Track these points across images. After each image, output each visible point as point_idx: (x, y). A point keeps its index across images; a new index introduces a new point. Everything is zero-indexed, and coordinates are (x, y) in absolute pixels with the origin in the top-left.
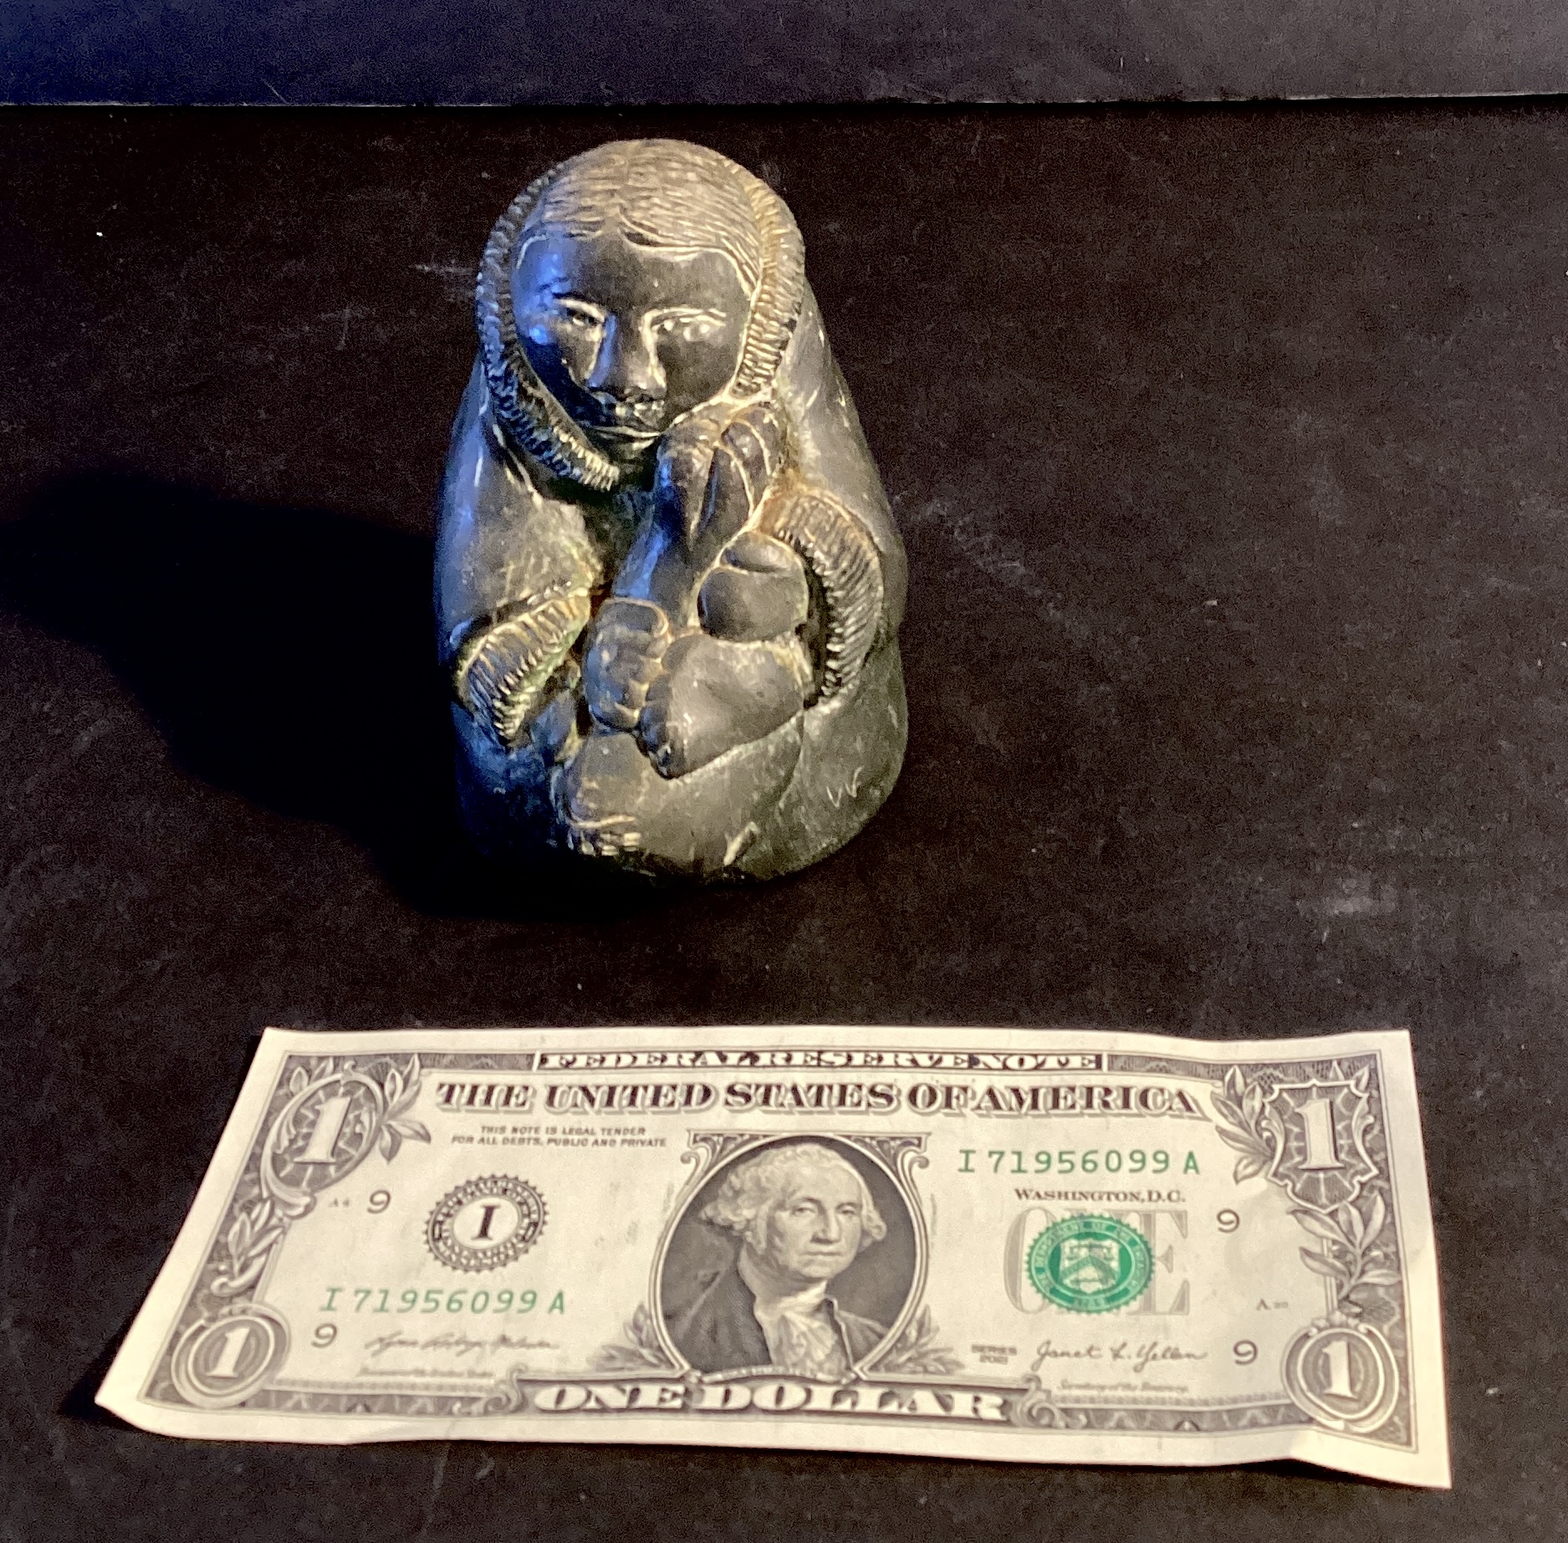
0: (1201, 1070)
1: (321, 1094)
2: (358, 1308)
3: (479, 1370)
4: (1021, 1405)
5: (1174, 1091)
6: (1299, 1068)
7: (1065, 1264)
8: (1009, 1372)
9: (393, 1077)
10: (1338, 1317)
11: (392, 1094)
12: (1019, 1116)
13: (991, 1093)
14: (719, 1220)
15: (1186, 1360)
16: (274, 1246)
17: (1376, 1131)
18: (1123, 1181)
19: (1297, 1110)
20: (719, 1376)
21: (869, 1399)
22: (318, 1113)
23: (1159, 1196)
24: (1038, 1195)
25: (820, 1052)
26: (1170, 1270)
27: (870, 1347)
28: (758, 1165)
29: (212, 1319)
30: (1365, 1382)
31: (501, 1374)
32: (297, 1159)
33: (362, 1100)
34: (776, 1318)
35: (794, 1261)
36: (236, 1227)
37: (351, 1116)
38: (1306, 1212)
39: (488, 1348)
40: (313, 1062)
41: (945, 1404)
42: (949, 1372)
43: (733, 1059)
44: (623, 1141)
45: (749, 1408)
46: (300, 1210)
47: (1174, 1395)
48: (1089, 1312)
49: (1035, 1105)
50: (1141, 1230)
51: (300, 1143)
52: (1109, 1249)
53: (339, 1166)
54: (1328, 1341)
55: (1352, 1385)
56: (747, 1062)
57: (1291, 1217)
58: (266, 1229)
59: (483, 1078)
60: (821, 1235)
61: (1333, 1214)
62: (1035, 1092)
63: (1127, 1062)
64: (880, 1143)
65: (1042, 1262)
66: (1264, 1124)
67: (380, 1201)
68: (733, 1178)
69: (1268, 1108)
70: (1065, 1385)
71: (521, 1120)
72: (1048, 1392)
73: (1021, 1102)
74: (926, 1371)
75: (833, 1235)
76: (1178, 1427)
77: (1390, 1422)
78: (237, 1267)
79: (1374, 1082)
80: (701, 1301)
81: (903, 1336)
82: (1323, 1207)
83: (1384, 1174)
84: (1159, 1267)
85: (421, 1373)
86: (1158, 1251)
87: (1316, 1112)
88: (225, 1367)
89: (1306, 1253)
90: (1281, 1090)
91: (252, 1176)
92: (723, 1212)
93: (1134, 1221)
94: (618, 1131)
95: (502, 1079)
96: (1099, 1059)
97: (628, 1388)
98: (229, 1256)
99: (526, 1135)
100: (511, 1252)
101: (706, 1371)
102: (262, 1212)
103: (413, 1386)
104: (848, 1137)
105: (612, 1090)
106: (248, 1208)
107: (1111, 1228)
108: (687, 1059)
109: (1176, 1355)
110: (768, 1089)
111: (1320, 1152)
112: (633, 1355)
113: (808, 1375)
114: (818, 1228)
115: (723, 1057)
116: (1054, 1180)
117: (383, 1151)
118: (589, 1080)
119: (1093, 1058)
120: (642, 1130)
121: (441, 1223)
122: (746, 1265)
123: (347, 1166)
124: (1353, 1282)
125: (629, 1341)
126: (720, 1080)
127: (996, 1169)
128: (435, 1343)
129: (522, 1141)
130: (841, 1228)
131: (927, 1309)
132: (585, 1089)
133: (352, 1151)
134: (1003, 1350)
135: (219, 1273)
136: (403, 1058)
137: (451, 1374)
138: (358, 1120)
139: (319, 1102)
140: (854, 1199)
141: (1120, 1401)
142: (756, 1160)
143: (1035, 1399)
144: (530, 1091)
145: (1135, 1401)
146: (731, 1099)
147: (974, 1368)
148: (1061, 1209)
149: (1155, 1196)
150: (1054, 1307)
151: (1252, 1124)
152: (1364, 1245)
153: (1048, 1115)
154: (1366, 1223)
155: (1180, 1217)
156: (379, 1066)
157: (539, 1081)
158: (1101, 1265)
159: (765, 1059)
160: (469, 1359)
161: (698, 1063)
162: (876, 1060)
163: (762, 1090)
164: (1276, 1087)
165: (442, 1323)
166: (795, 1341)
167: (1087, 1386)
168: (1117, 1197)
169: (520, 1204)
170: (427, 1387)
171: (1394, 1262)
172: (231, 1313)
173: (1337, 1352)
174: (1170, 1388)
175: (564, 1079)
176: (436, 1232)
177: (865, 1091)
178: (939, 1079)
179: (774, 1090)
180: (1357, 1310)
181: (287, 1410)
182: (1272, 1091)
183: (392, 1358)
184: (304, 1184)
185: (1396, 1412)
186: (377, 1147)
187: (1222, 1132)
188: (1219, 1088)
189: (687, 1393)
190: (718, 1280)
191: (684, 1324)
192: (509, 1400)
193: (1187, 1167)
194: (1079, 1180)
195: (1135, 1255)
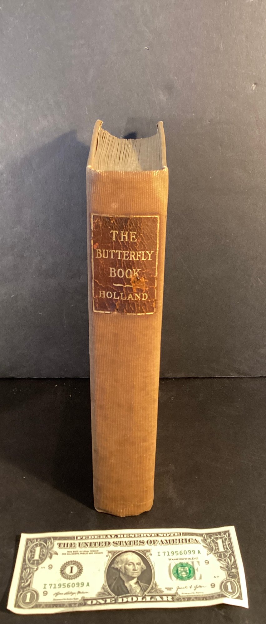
0: (198, 535)
1: (35, 546)
2: (50, 588)
3: (76, 598)
4: (175, 598)
5: (194, 539)
6: (216, 534)
7: (179, 572)
8: (172, 592)
9: (48, 542)
10: (228, 578)
11: (49, 545)
12: (167, 545)
13: (162, 541)
14: (115, 567)
15: (203, 588)
16: (32, 577)
17: (230, 544)
18: (188, 556)
19: (216, 541)
20: (120, 596)
21: (148, 598)
22: (35, 550)
23: (194, 558)
24: (173, 560)
25: (129, 535)
26: (198, 572)
27: (147, 589)
28: (121, 557)
29: (23, 591)
30: (234, 590)
31: (80, 598)
32: (33, 559)
33: (43, 547)
34: (129, 585)
35: (130, 574)
36: (24, 574)
37: (42, 550)
38: (220, 560)
39: (77, 594)
40: (32, 540)
41: (162, 598)
42: (162, 593)
43: (113, 536)
44: (95, 553)
45: (127, 602)
46: (35, 570)
47: (202, 594)
48: (185, 580)
49: (170, 543)
50: (192, 565)
51: (33, 556)
52: (187, 569)
53: (41, 560)
54: (227, 582)
55: (232, 589)
56: (116, 537)
57: (218, 561)
58: (30, 574)
59: (66, 542)
60: (134, 569)
61: (225, 560)
62: (170, 540)
63: (185, 534)
64: (143, 551)
65: (175, 572)
66: (211, 544)
67: (51, 567)
68: (116, 559)
69: (211, 542)
70: (182, 594)
71: (75, 550)
72: (180, 595)
73: (167, 542)
74: (157, 593)
75: (136, 569)
76: (203, 600)
77: (239, 596)
78: (25, 581)
79: (229, 536)
80: (114, 582)
81: (152, 587)
82: (223, 559)
83: (233, 552)
84: (196, 571)
85: (65, 599)
86: (195, 569)
87: (220, 542)
88: (28, 600)
89: (221, 567)
90: (213, 538)
91: (24, 563)
92: (116, 566)
93: (191, 563)
94: (93, 551)
95: (70, 542)
96: (180, 534)
97: (104, 600)
98: (23, 579)
99: (76, 553)
100: (77, 575)
101: (118, 595)
102: (28, 570)
103: (64, 602)
104: (137, 550)
105: (91, 543)
106: (25, 569)
107: (186, 565)
108: (104, 537)
109: (201, 587)
110: (121, 542)
111: (221, 549)
112: (104, 594)
113: (137, 595)
114: (134, 568)
115: (111, 536)
116: (175, 557)
117: (49, 557)
118: (86, 541)
119: (179, 534)
120: (98, 551)
121: (63, 571)
122: (121, 575)
123: (43, 560)
124: (230, 572)
125: (102, 591)
126: (111, 541)
127: (164, 555)
128: (66, 594)
129: (75, 554)
130: (137, 567)
131: (156, 582)
132: (86, 543)
133: (43, 557)
134: (170, 588)
135: (23, 582)
136: (49, 538)
137: (71, 599)
138: (43, 551)
139: (35, 548)
140: (139, 562)
141: (192, 596)
142: (120, 556)
143: (177, 596)
144: (75, 544)
145: (195, 595)
146: (114, 544)
147: (166, 592)
148: (178, 562)
149: (193, 559)
150: (178, 580)
151: (209, 544)
152: (231, 565)
153: (172, 545)
154: (231, 561)
155: (198, 562)
156: (45, 540)
157: (77, 542)
158: (186, 572)
159: (119, 536)
160: (74, 596)
161: (107, 537)
162: (140, 536)
163: (119, 542)
164: (212, 537)
165: (67, 590)
166: (133, 589)
167: (186, 593)
168: (187, 559)
169: (78, 566)
170: (66, 602)
171: (236, 568)
172: (26, 590)
173: (229, 584)
174: (201, 593)
175: (81, 541)
176: (62, 572)
177: (139, 542)
178: (152, 539)
179: (122, 542)
180: (231, 577)
181: (41, 608)
182: (211, 538)
183: (59, 597)
184: (35, 564)
185: (240, 594)
186: (48, 557)
187: (204, 546)
188: (202, 538)
189: (115, 600)
190: (117, 578)
191: (112, 587)
192: (82, 603)
193: (198, 553)
194: (179, 556)
195: (191, 569)
